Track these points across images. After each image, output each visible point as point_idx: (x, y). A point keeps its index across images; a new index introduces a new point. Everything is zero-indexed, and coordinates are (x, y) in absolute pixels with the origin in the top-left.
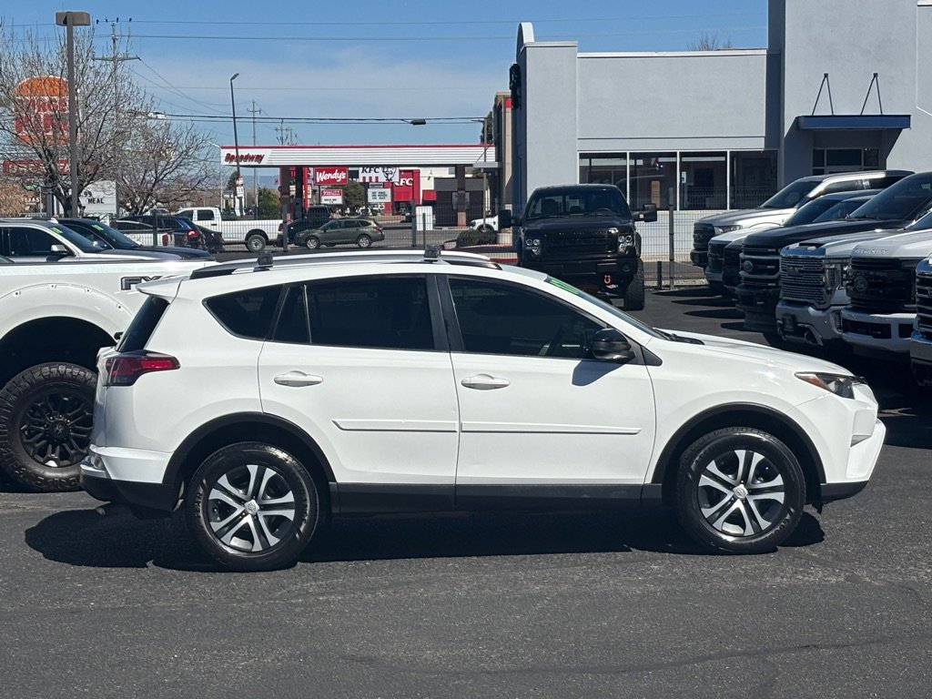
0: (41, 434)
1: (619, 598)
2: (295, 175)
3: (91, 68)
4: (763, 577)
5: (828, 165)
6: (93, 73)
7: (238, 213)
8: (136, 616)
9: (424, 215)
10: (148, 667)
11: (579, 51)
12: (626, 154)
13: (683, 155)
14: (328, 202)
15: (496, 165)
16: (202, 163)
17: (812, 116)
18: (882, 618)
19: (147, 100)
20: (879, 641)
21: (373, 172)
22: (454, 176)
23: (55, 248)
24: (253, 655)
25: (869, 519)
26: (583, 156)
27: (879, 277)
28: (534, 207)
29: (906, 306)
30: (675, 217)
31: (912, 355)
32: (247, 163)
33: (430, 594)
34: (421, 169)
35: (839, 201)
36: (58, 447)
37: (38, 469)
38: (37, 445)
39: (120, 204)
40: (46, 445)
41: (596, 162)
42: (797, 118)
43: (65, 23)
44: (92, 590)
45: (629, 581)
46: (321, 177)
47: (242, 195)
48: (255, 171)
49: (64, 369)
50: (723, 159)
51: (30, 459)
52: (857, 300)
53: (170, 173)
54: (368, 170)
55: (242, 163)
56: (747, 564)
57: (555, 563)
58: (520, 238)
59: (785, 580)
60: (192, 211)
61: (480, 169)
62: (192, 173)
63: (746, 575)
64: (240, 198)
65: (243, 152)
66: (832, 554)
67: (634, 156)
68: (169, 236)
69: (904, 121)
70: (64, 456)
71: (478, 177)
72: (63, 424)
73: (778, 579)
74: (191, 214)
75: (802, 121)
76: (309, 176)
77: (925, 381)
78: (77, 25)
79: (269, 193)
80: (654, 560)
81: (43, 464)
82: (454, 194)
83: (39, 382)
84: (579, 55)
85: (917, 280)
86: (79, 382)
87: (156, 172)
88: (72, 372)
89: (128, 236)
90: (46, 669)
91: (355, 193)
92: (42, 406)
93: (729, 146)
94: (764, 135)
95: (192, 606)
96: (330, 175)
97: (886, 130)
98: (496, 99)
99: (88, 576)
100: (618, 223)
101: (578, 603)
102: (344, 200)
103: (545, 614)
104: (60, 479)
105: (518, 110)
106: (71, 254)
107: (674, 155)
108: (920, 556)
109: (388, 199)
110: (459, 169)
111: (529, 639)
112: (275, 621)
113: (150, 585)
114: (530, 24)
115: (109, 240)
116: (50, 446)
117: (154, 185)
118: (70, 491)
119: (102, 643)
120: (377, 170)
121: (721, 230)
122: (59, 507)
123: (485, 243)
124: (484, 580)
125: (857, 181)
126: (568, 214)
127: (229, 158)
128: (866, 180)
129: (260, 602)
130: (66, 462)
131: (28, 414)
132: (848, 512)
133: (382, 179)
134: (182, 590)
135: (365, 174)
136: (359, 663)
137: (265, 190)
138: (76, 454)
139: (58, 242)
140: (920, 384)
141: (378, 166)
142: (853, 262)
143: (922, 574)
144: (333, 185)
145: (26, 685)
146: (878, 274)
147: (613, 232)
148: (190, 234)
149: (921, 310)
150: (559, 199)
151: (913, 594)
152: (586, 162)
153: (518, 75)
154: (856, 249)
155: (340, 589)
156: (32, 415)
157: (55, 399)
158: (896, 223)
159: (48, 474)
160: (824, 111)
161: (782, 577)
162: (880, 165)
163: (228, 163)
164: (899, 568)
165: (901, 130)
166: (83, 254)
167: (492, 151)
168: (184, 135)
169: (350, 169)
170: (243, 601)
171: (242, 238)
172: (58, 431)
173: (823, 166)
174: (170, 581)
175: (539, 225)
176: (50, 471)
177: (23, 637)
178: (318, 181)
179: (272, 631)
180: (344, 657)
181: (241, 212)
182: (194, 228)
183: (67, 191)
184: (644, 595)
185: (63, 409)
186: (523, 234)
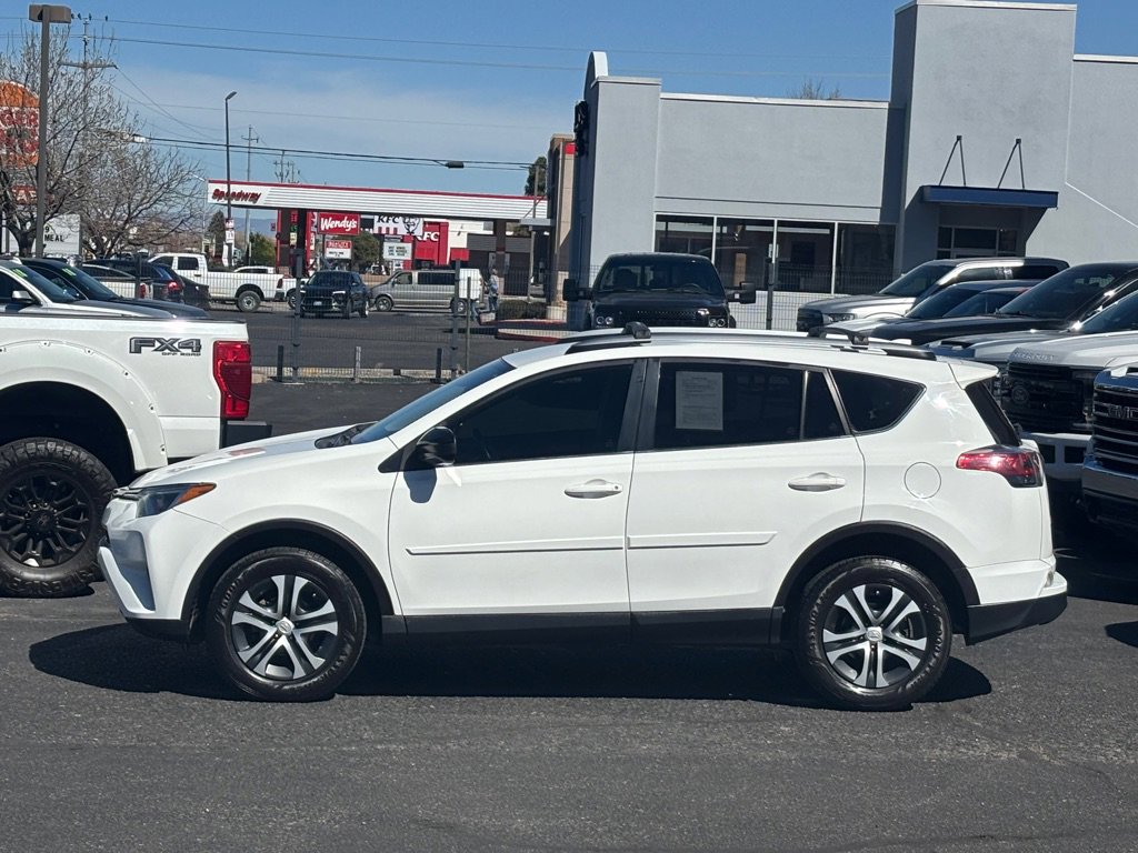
0: (20, 526)
1: (746, 765)
2: (297, 219)
3: (63, 75)
4: (918, 748)
5: (956, 246)
6: (67, 81)
7: (226, 263)
8: (153, 757)
9: (469, 279)
10: (174, 822)
11: (663, 91)
12: (713, 218)
13: (781, 224)
14: (333, 256)
15: (548, 223)
16: (186, 199)
17: (939, 187)
18: (1068, 805)
19: (130, 120)
20: (1069, 835)
21: (391, 222)
22: (491, 232)
23: (17, 294)
24: (303, 814)
25: (1039, 683)
26: (660, 218)
27: (1042, 388)
28: (607, 278)
29: (1075, 424)
30: (774, 299)
31: (1084, 486)
32: (240, 202)
33: (513, 749)
34: (450, 221)
35: (977, 292)
36: (41, 543)
37: (15, 569)
38: (15, 539)
39: (84, 243)
40: (26, 539)
41: (674, 227)
42: (922, 188)
43: (40, 18)
44: (93, 723)
45: (756, 745)
46: (327, 224)
47: (233, 242)
48: (247, 213)
49: (54, 446)
50: (827, 231)
51: (6, 555)
52: (1016, 414)
53: (146, 209)
54: (385, 219)
55: (234, 202)
56: (897, 731)
57: (662, 718)
58: (589, 315)
59: (945, 752)
60: (172, 258)
61: (527, 226)
62: (174, 210)
63: (897, 744)
64: (229, 245)
65: (236, 189)
66: (999, 725)
67: (722, 222)
68: (147, 287)
69: (1050, 199)
70: (47, 553)
71: (519, 236)
72: (49, 514)
73: (938, 752)
74: (170, 260)
75: (927, 191)
76: (313, 222)
77: (1099, 517)
78: (54, 22)
79: (263, 240)
80: (784, 720)
81: (22, 562)
82: (491, 254)
83: (22, 461)
84: (663, 95)
85: (1095, 395)
86: (71, 463)
87: (129, 207)
88: (63, 451)
89: (106, 284)
90: (48, 818)
91: (365, 246)
92: (24, 491)
93: (838, 217)
94: (880, 205)
95: (220, 749)
96: (338, 222)
97: (1025, 210)
98: (552, 143)
99: (87, 705)
100: (709, 303)
101: (696, 768)
102: (354, 254)
103: (658, 781)
104: (41, 582)
105: (584, 158)
106: (36, 303)
107: (770, 223)
108: (1106, 732)
109: (408, 257)
110: (498, 225)
111: (641, 810)
112: (326, 772)
113: (165, 720)
114: (604, 54)
115: (83, 288)
116: (31, 540)
117: (126, 222)
118: (52, 597)
119: (113, 789)
120: (396, 219)
121: (830, 319)
122: (40, 616)
123: (532, 318)
124: (578, 735)
125: (997, 268)
126: (648, 288)
127: (218, 194)
128: (1008, 268)
129: (304, 748)
130: (50, 561)
131: (6, 500)
132: (1012, 673)
133: (402, 231)
134: (206, 728)
135: (381, 224)
136: (435, 831)
137: (258, 236)
138: (61, 553)
139: (21, 288)
140: (1092, 520)
141: (398, 215)
142: (1011, 368)
143: (1111, 754)
144: (340, 235)
145: (25, 838)
146: (1041, 384)
147: (702, 313)
148: (171, 285)
149: (1098, 431)
150: (637, 270)
151: (1103, 778)
152: (662, 226)
153: (586, 116)
154: (1016, 351)
155: (401, 736)
156: (10, 500)
157: (41, 483)
158: (1057, 323)
159: (27, 575)
160: (953, 180)
161: (941, 750)
162: (1017, 251)
163: (215, 201)
164: (1081, 745)
165: (1045, 209)
166: (51, 304)
167: (543, 206)
168: (167, 164)
169: (363, 216)
170: (284, 746)
171: (232, 294)
172: (41, 522)
173: (950, 247)
174: (189, 716)
175: (613, 300)
176: (29, 572)
177: (14, 777)
178: (323, 228)
179: (324, 785)
180: (416, 822)
181: (230, 262)
182: (176, 278)
183: (24, 224)
184: (775, 763)
185: (49, 495)
186: (592, 311)
